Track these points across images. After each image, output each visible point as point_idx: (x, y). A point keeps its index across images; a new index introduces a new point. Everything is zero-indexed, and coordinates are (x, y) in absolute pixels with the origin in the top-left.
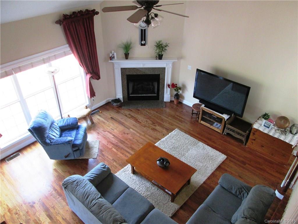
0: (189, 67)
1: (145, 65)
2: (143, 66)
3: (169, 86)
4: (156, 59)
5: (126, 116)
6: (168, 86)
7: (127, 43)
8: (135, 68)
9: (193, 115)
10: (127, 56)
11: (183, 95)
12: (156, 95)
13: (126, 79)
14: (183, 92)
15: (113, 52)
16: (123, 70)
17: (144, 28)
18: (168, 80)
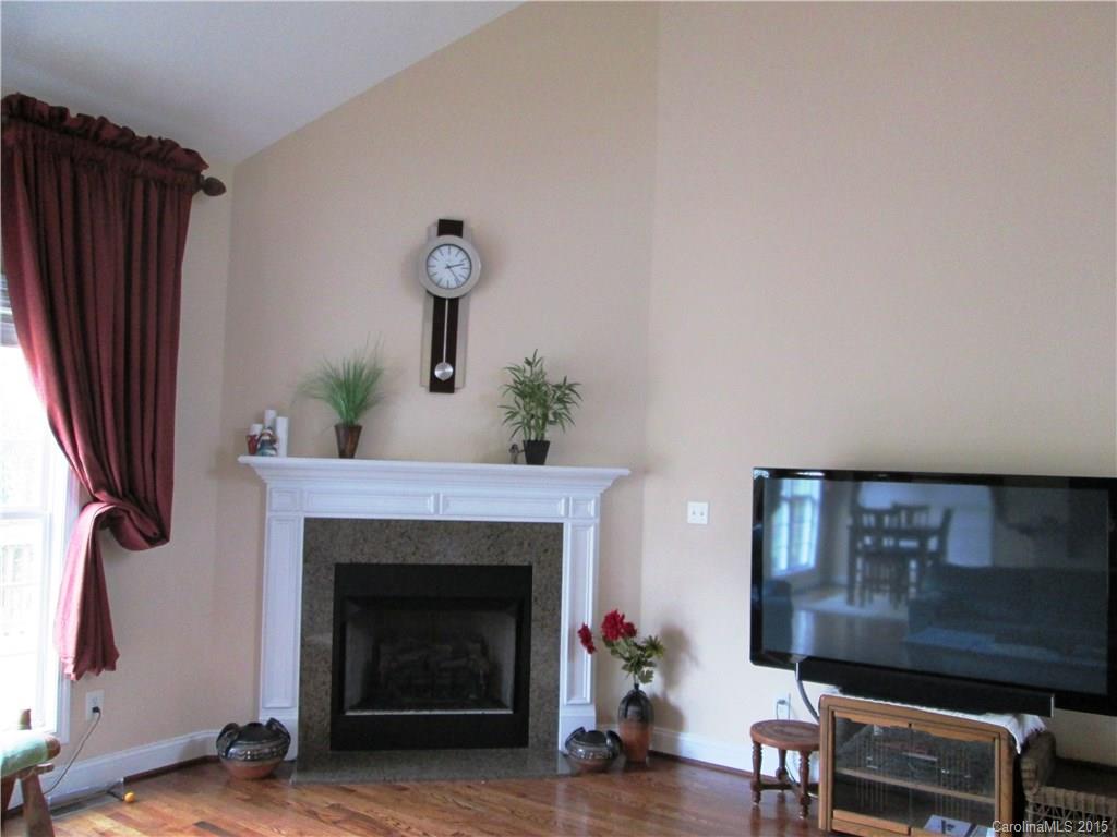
0: (698, 512)
1: (446, 504)
2: (437, 511)
3: (585, 635)
4: (515, 462)
5: (314, 814)
6: (578, 640)
7: (358, 374)
8: (388, 522)
9: (764, 793)
10: (349, 441)
11: (673, 698)
12: (510, 712)
13: (330, 593)
14: (670, 680)
15: (270, 414)
16: (319, 533)
17: (453, 295)
18: (578, 604)
